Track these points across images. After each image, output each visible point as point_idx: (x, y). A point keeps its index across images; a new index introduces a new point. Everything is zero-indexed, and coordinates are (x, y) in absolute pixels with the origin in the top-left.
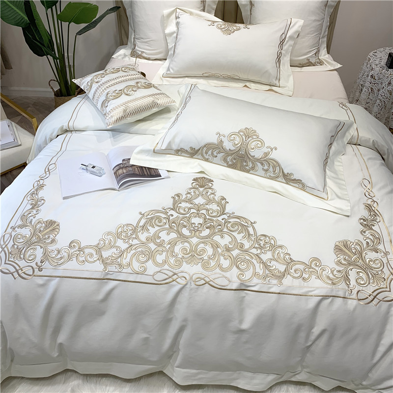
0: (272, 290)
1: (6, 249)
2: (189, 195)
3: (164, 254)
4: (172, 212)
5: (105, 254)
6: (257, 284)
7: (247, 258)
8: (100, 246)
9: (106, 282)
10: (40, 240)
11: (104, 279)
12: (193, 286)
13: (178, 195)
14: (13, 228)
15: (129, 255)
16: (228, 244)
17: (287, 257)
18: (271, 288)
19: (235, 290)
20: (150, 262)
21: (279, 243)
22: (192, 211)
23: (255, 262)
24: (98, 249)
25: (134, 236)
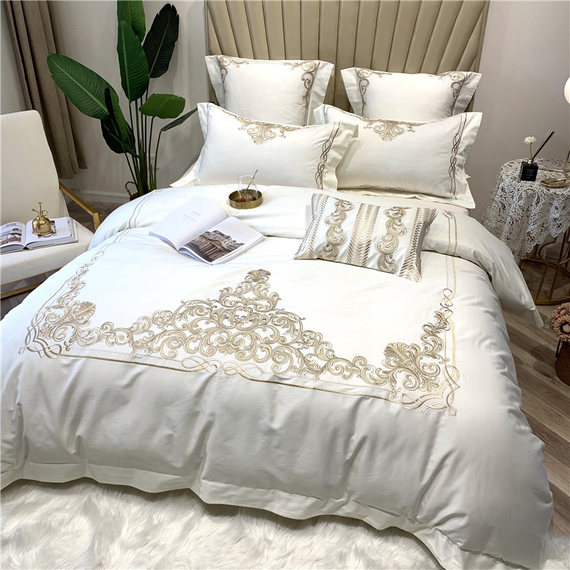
0: (306, 385)
1: (37, 328)
2: (239, 289)
3: (199, 341)
4: (217, 304)
5: (136, 338)
6: (292, 377)
7: (287, 351)
8: (132, 330)
9: (133, 366)
10: (72, 321)
11: (131, 363)
12: (223, 375)
13: (227, 289)
14: (48, 308)
15: (161, 340)
16: (269, 336)
17: (330, 353)
18: (306, 382)
19: (267, 382)
20: (182, 348)
21: (324, 340)
22: (239, 304)
23: (294, 355)
24: (130, 332)
25: (170, 322)
